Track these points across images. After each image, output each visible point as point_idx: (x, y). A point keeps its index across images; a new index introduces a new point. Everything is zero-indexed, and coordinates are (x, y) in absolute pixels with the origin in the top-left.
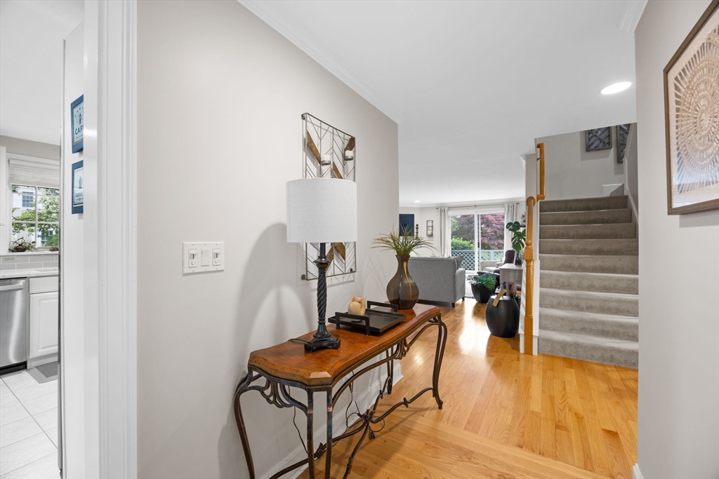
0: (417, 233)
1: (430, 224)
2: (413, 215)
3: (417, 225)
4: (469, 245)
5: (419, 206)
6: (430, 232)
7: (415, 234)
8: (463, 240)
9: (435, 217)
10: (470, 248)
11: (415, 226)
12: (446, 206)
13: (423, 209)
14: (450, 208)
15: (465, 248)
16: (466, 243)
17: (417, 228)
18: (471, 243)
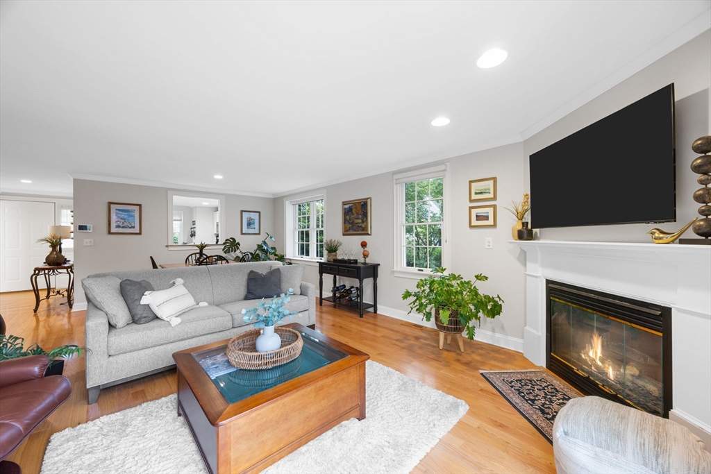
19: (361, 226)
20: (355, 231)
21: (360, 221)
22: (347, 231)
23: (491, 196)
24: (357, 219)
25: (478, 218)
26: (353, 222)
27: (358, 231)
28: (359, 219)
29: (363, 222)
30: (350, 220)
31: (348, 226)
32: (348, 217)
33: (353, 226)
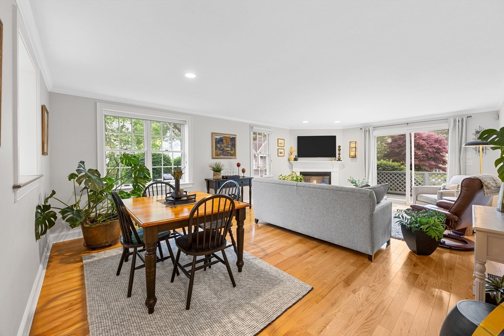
0: (339, 154)
1: (353, 145)
2: (335, 136)
3: (339, 147)
4: (399, 166)
5: (342, 128)
6: (353, 154)
7: (337, 155)
8: (393, 161)
9: (359, 137)
10: (401, 170)
11: (337, 148)
12: (371, 126)
13: (346, 130)
14: (375, 128)
15: (394, 169)
16: (396, 164)
17: (339, 150)
18: (402, 164)
19: (230, 153)
20: (225, 156)
21: (229, 149)
22: (218, 155)
23: (283, 145)
24: (227, 147)
25: (281, 153)
26: (223, 149)
27: (227, 156)
28: (229, 147)
29: (232, 150)
30: (221, 147)
31: (219, 152)
32: (219, 145)
33: (224, 152)
